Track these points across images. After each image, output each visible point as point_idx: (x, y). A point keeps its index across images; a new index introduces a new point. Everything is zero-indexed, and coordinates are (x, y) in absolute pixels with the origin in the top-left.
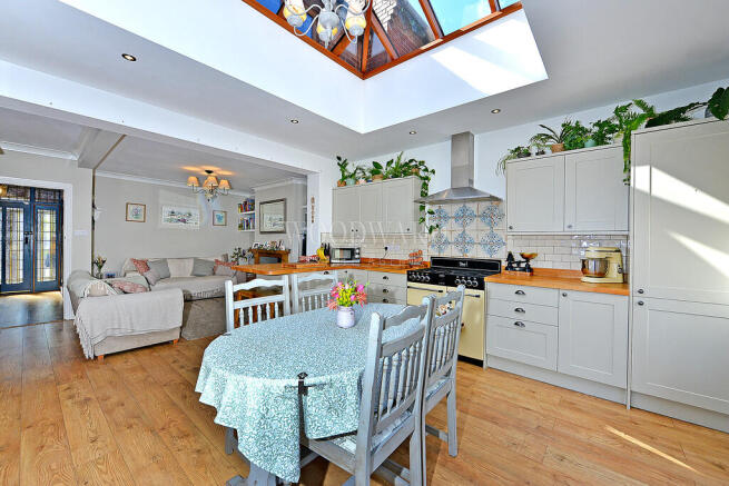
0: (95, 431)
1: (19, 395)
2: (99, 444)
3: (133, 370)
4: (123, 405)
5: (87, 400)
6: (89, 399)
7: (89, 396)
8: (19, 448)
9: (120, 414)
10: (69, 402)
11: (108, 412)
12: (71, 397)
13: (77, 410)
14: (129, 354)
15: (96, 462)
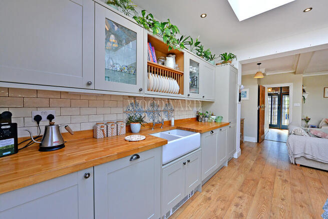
0: (284, 196)
1: (264, 165)
2: (284, 203)
3: (314, 180)
4: (302, 193)
5: (286, 181)
6: (287, 181)
7: (287, 179)
8: (258, 183)
9: (298, 196)
10: (279, 177)
11: (293, 192)
12: (280, 176)
13: (280, 182)
14: (314, 170)
15: (280, 209)
